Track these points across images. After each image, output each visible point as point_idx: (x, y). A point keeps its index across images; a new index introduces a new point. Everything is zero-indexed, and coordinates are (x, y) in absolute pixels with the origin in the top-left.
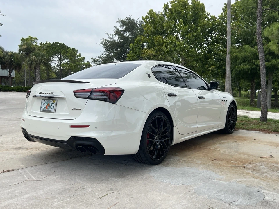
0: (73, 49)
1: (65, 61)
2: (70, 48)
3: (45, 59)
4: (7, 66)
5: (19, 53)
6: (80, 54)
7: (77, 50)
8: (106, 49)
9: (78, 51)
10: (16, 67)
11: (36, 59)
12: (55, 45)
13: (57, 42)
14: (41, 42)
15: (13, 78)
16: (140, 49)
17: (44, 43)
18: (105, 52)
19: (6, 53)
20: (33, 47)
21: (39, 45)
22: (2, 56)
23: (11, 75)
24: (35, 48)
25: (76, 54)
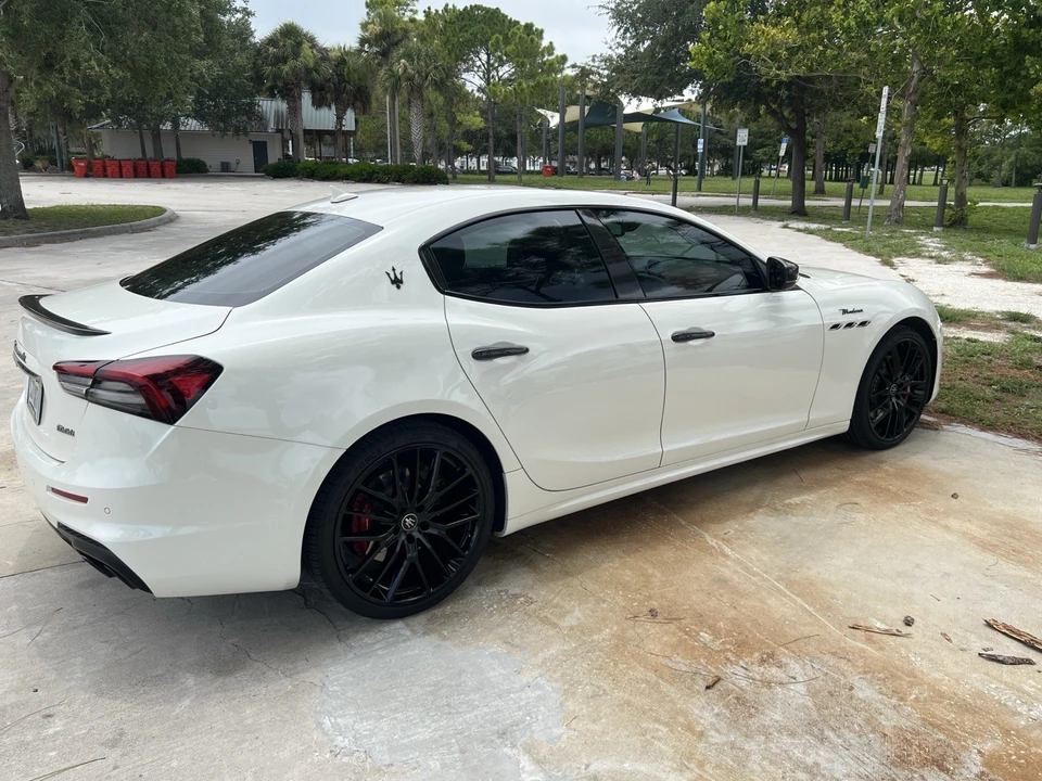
0: (529, 27)
1: (506, 71)
2: (518, 22)
3: (436, 68)
4: (329, 96)
5: (360, 51)
6: (551, 43)
7: (542, 31)
8: (619, 29)
9: (544, 35)
10: (356, 98)
11: (410, 70)
12: (469, 16)
13: (476, 6)
14: (429, 8)
15: (348, 134)
16: (742, 22)
17: (437, 11)
18: (618, 40)
19: (324, 54)
20: (402, 29)
21: (421, 17)
22: (311, 65)
23: (341, 125)
24: (406, 31)
25: (539, 45)
